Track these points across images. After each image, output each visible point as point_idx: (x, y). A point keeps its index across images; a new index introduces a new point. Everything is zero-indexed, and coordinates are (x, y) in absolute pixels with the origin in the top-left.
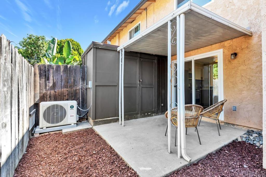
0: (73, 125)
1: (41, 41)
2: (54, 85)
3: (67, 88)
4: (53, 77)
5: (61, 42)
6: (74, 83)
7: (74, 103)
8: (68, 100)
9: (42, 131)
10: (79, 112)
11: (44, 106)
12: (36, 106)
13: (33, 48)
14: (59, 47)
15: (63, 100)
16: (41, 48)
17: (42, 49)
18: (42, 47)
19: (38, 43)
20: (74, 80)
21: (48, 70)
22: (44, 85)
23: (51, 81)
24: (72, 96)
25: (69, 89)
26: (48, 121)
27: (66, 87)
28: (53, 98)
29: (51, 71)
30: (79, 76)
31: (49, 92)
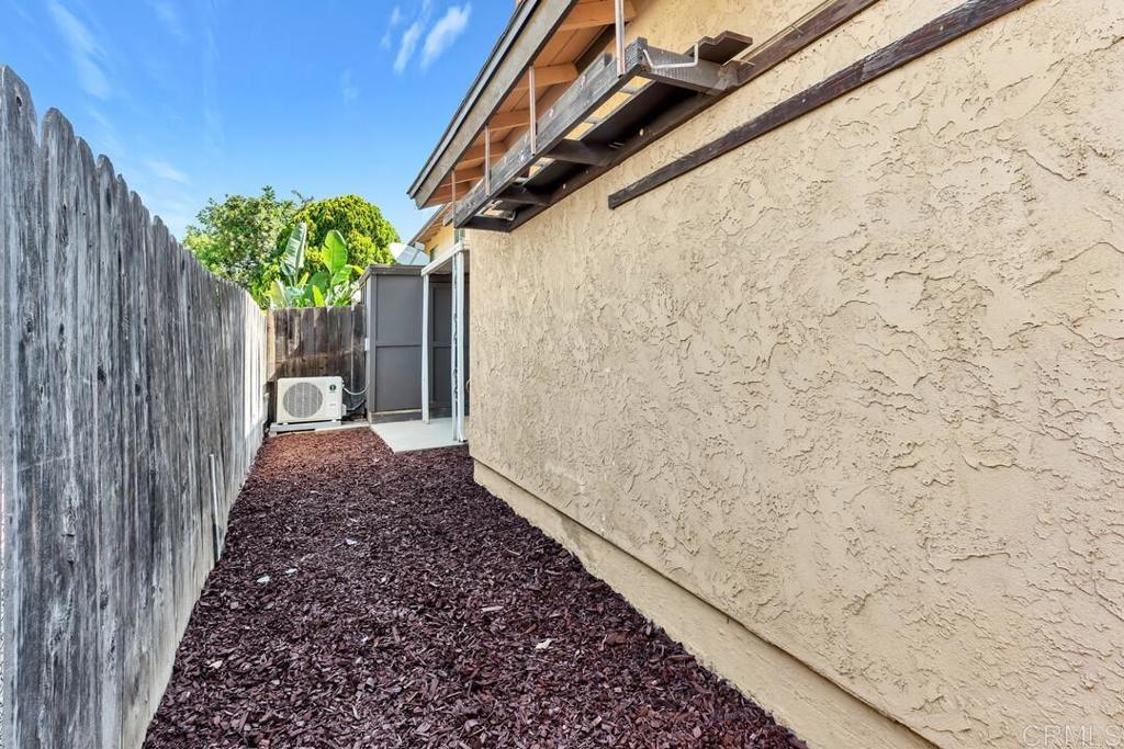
0: (334, 421)
1: (263, 214)
2: (301, 346)
3: (326, 352)
4: (299, 331)
5: (321, 210)
6: (340, 343)
7: (338, 381)
8: (326, 375)
9: (281, 429)
10: (346, 399)
11: (284, 385)
12: (271, 387)
13: (241, 237)
14: (315, 226)
15: (318, 375)
16: (264, 234)
17: (265, 238)
18: (266, 231)
19: (253, 220)
20: (341, 336)
21: (292, 320)
22: (283, 347)
23: (296, 340)
24: (335, 367)
25: (329, 355)
26: (291, 414)
28: (298, 372)
29: (296, 321)
30: (350, 327)
31: (291, 361)
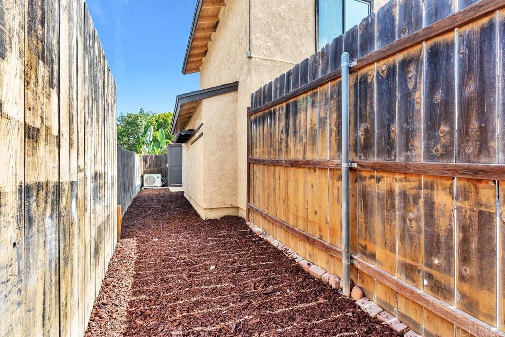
0: (159, 186)
1: (140, 120)
2: (150, 165)
4: (149, 161)
6: (161, 165)
7: (160, 175)
8: (157, 174)
9: (145, 188)
10: (162, 180)
11: (145, 176)
12: (142, 177)
14: (157, 124)
15: (154, 174)
17: (140, 128)
18: (141, 126)
20: (161, 163)
22: (145, 166)
23: (148, 164)
24: (159, 172)
25: (158, 168)
26: (147, 184)
27: (156, 167)
28: (150, 173)
29: (148, 158)
30: (163, 161)
31: (147, 170)
